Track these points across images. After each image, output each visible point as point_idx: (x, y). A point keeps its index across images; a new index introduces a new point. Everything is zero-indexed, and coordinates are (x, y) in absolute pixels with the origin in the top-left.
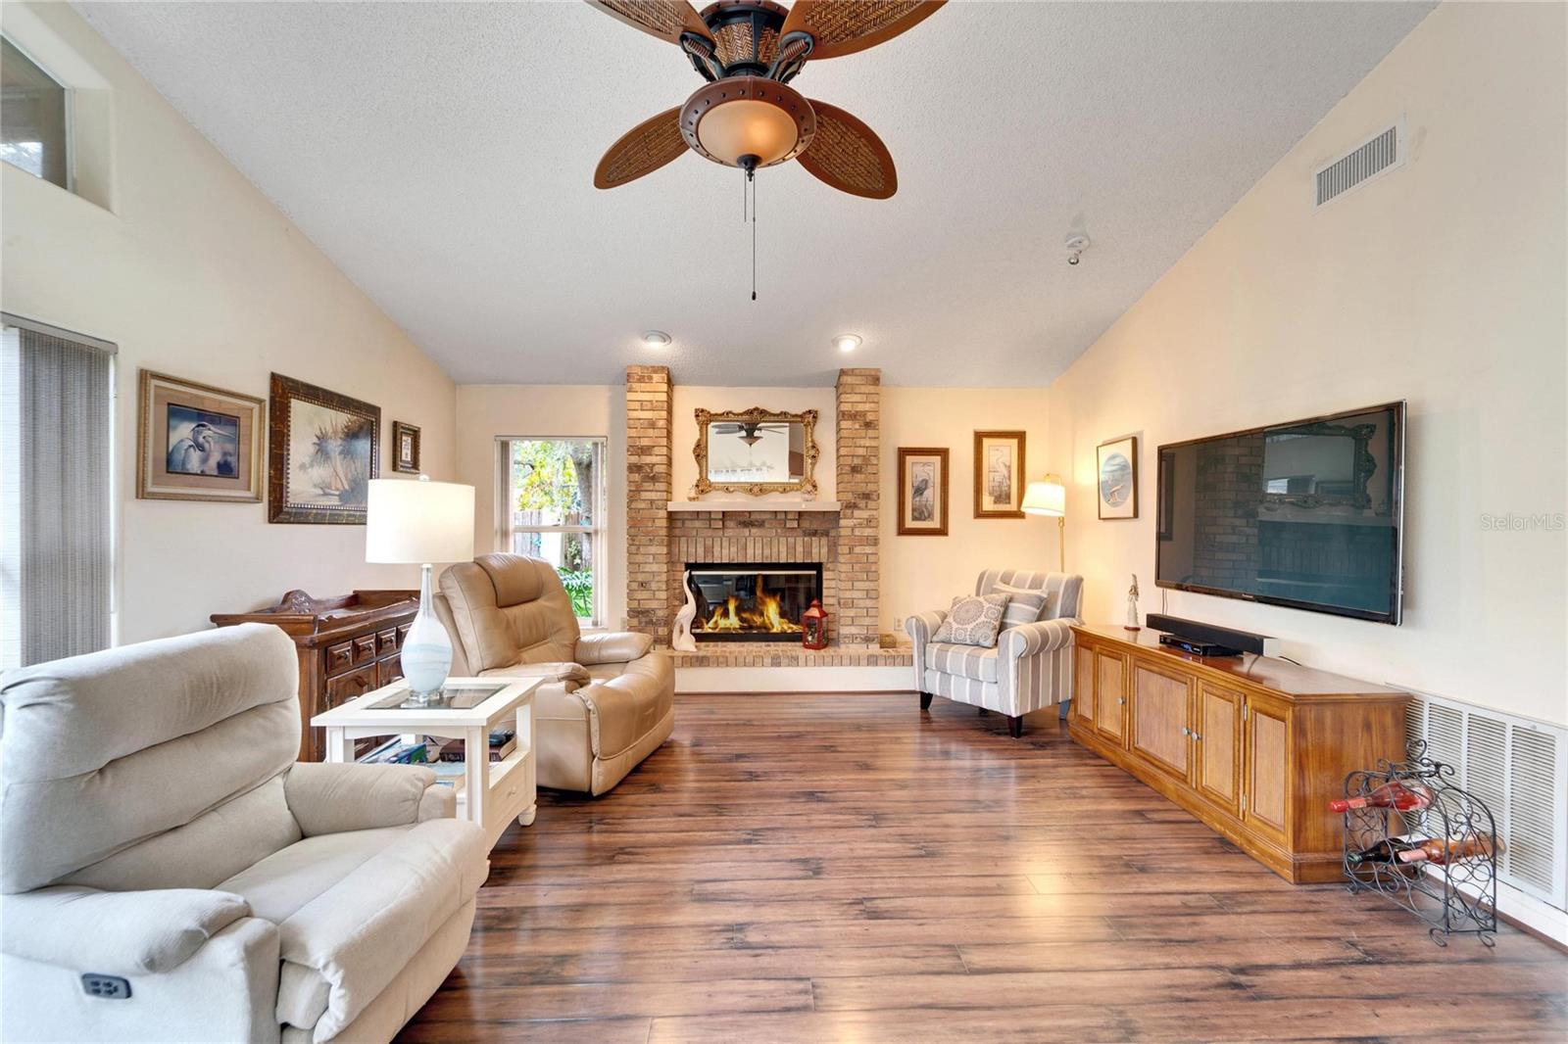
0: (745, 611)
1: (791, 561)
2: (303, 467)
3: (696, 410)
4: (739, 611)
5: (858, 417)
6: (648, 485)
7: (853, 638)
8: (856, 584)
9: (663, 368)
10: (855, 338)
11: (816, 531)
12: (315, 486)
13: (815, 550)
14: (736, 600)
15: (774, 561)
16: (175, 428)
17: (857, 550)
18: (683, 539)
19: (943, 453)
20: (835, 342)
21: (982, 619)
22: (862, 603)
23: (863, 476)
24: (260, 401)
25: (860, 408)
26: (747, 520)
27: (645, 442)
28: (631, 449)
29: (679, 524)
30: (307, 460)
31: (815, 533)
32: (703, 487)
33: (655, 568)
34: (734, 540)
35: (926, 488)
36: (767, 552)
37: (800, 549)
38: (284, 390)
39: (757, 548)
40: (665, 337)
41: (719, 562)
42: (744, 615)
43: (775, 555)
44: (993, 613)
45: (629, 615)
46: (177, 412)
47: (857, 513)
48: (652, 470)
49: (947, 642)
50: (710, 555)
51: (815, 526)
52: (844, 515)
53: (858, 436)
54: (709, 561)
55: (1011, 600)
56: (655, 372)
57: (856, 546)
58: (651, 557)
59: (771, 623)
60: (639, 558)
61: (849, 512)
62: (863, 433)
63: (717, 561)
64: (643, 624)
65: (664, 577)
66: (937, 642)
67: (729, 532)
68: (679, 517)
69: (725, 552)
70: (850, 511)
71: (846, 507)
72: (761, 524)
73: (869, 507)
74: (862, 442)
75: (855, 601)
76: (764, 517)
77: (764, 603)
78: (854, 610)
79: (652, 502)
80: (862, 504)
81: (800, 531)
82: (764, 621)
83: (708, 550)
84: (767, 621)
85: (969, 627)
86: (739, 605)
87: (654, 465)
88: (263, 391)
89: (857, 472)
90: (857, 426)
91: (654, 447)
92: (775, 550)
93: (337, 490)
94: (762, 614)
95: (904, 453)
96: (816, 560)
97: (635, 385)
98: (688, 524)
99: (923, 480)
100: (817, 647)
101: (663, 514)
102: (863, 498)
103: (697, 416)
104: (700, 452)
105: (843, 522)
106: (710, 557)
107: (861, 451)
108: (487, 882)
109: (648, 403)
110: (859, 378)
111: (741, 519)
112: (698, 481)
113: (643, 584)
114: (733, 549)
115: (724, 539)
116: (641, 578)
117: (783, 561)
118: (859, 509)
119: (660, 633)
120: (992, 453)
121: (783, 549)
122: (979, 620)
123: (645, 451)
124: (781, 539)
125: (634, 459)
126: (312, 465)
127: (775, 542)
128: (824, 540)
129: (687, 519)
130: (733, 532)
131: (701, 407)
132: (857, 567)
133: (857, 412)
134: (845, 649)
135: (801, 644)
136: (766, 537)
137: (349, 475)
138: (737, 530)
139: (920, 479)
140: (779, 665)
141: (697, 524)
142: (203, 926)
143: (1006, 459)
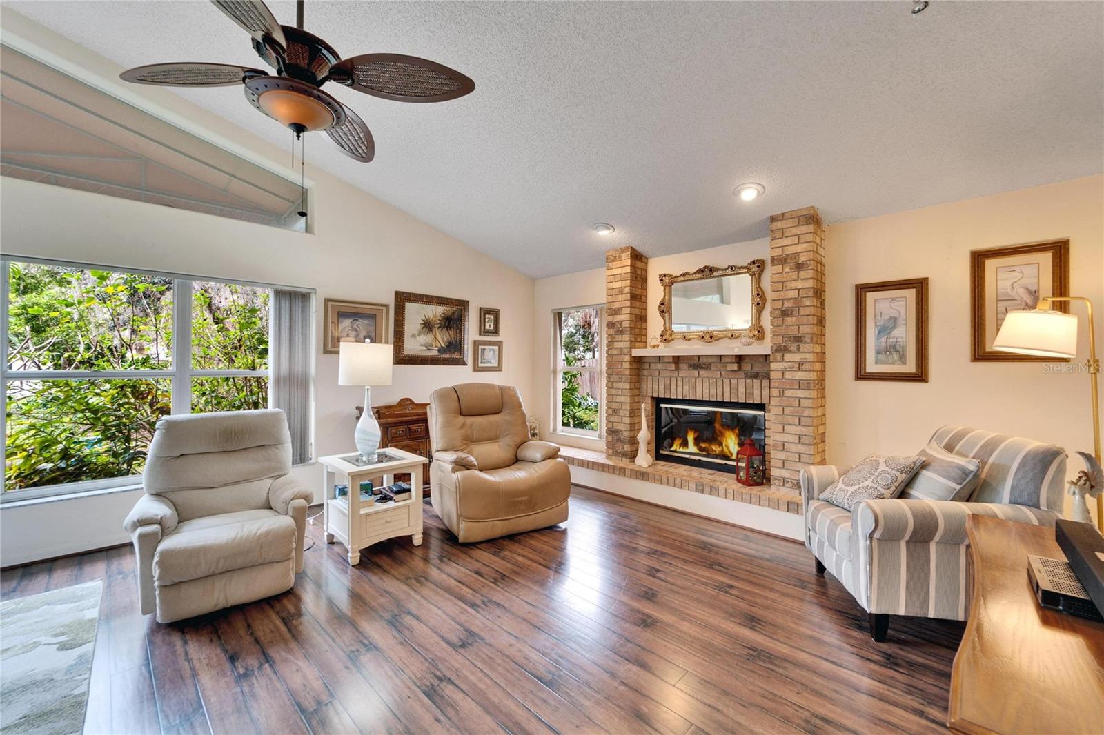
0: (704, 441)
1: (734, 400)
2: (414, 336)
3: (660, 276)
4: (697, 441)
5: (789, 260)
6: (618, 337)
7: (785, 481)
8: (786, 427)
9: (628, 247)
10: (755, 186)
11: (758, 373)
12: (422, 345)
13: (757, 392)
14: (695, 432)
15: (718, 400)
16: (342, 322)
17: (788, 393)
18: (650, 378)
19: (920, 286)
20: (736, 193)
21: (869, 483)
22: (793, 448)
23: (794, 319)
24: (387, 306)
25: (791, 250)
26: (697, 363)
27: (617, 305)
28: (609, 311)
29: (647, 366)
30: (416, 333)
31: (756, 376)
32: (667, 336)
33: (622, 399)
34: (686, 380)
35: (894, 327)
36: (713, 391)
37: (742, 390)
38: (402, 298)
39: (704, 387)
40: (608, 226)
41: (675, 397)
42: (703, 445)
43: (720, 393)
44: (885, 479)
45: (607, 433)
46: (343, 315)
47: (787, 356)
48: (621, 326)
49: (830, 503)
50: (668, 391)
51: (756, 369)
52: (774, 358)
53: (789, 279)
54: (667, 396)
55: (924, 466)
56: (623, 252)
57: (786, 389)
58: (620, 391)
59: (730, 452)
60: (613, 392)
61: (779, 355)
62: (794, 275)
63: (674, 397)
64: (615, 441)
65: (628, 407)
66: (823, 500)
67: (682, 374)
68: (646, 361)
69: (680, 389)
70: (781, 354)
71: (776, 350)
72: (708, 367)
73: (801, 349)
74: (793, 285)
75: (786, 444)
76: (710, 360)
77: (722, 435)
78: (785, 453)
79: (621, 349)
80: (794, 347)
81: (742, 374)
82: (723, 450)
83: (667, 387)
84: (726, 450)
85: (851, 489)
86: (698, 437)
87: (622, 321)
88: (391, 301)
89: (788, 315)
90: (787, 269)
91: (622, 308)
92: (720, 390)
93: (437, 347)
94: (721, 444)
95: (862, 291)
96: (757, 401)
97: (610, 264)
98: (653, 366)
99: (891, 318)
100: (748, 483)
101: (627, 358)
102: (794, 341)
103: (661, 280)
104: (665, 309)
105: (773, 366)
106: (668, 393)
107: (793, 294)
108: (356, 565)
109: (619, 276)
110: (791, 220)
111: (692, 362)
112: (662, 332)
113: (614, 411)
114: (686, 388)
115: (679, 379)
116: (614, 406)
117: (727, 399)
118: (791, 352)
119: (625, 449)
120: (1001, 276)
121: (727, 389)
122: (865, 484)
123: (617, 311)
124: (725, 380)
125: (610, 318)
126: (419, 335)
127: (720, 383)
128: (765, 382)
129: (653, 363)
130: (685, 372)
131: (664, 273)
132: (787, 411)
133: (787, 255)
134: (774, 491)
135: (735, 476)
136: (712, 377)
137: (445, 339)
138: (689, 372)
139: (887, 317)
140: (702, 491)
141: (659, 366)
142: (138, 520)
143: (1031, 282)
